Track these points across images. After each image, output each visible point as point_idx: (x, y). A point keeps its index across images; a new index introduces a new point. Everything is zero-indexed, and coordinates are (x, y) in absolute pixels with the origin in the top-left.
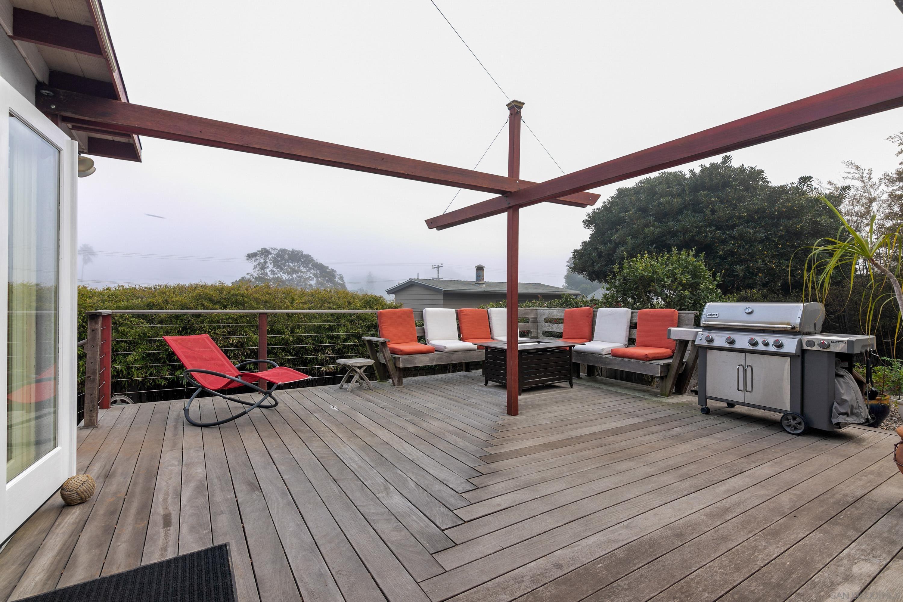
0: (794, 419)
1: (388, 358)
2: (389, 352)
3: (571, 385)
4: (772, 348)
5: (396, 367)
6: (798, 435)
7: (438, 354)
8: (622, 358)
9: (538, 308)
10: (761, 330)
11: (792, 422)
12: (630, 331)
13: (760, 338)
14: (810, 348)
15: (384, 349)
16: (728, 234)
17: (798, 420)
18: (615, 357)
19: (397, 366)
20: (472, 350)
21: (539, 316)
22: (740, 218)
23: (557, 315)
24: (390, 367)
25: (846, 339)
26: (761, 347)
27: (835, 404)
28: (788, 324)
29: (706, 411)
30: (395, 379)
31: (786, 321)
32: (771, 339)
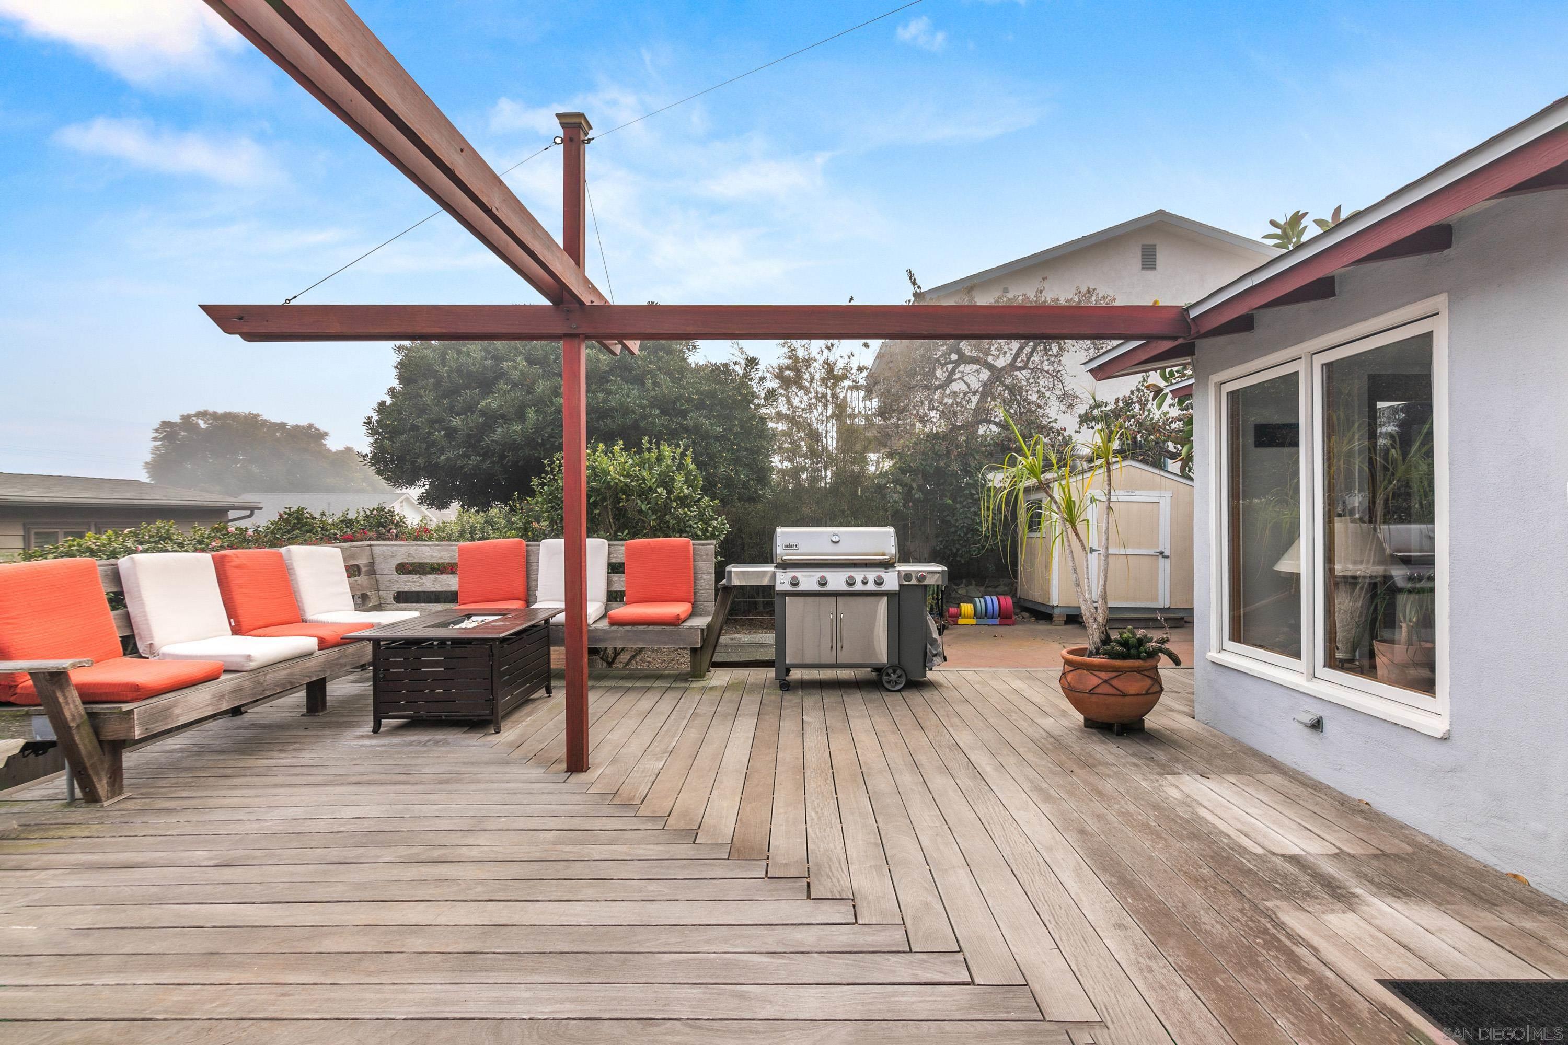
0: (894, 672)
1: (74, 719)
2: (78, 701)
3: (549, 692)
4: (871, 587)
5: (101, 743)
6: (899, 691)
7: (232, 679)
8: (630, 627)
9: (372, 543)
10: (853, 564)
11: (893, 677)
12: (608, 577)
13: (858, 575)
14: (907, 583)
15: (59, 694)
16: (677, 424)
17: (899, 672)
18: (616, 627)
19: (102, 738)
20: (307, 655)
21: (377, 560)
22: (689, 400)
23: (431, 556)
24: (81, 747)
25: (940, 569)
26: (859, 587)
27: (929, 646)
28: (884, 555)
29: (785, 686)
30: (100, 780)
31: (881, 551)
32: (872, 575)
